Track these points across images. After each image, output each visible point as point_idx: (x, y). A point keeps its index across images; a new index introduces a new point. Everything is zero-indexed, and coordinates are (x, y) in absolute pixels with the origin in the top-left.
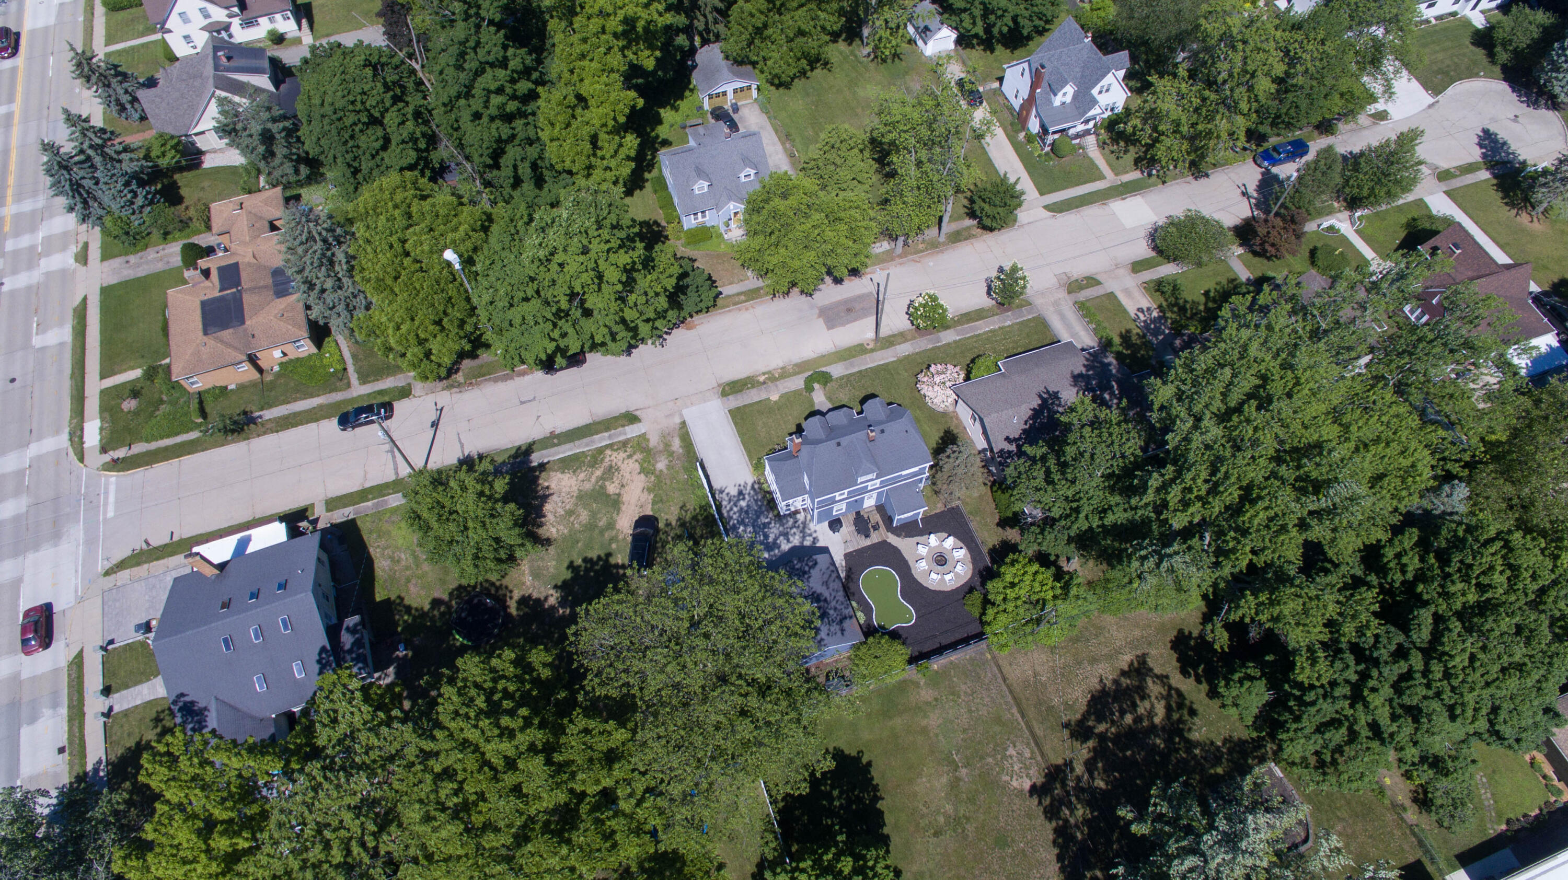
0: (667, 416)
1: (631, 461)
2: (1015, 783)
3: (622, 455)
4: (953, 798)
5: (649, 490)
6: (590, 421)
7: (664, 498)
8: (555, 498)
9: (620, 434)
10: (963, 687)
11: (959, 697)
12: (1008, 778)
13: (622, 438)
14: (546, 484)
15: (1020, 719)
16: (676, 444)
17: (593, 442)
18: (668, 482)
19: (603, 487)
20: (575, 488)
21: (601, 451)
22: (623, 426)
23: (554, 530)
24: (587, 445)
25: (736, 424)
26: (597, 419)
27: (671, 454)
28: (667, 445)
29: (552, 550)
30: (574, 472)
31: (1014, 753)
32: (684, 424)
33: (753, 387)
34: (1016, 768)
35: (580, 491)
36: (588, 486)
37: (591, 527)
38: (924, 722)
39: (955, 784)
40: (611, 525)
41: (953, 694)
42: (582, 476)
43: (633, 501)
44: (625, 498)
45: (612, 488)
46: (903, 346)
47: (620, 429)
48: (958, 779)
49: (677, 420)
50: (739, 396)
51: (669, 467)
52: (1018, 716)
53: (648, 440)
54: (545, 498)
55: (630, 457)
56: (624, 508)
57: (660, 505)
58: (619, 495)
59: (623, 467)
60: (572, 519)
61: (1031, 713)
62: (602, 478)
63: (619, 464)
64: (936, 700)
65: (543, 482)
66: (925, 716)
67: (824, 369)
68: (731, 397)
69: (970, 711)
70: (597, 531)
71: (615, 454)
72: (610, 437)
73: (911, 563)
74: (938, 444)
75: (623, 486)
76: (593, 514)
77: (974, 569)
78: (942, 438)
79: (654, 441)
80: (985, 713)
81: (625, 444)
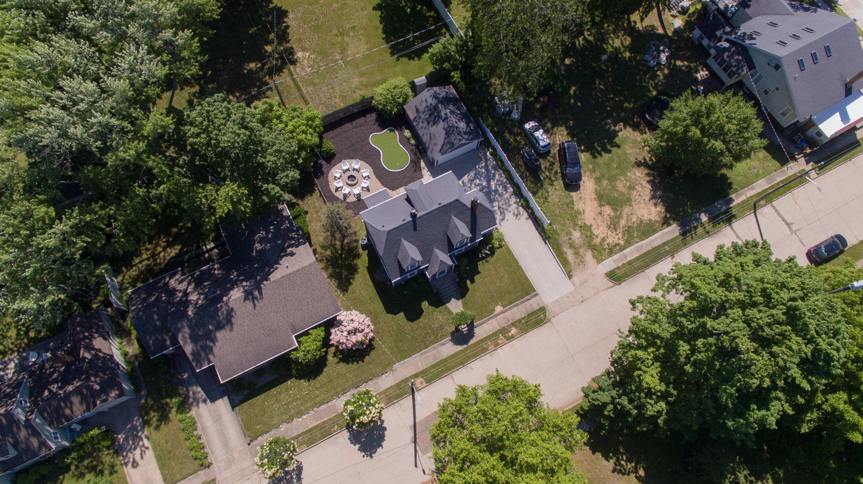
0: (586, 281)
1: (601, 236)
2: (307, 54)
3: (610, 240)
4: (344, 44)
5: (579, 213)
6: (646, 271)
7: (565, 207)
8: (647, 198)
9: (618, 260)
10: (337, 100)
11: (340, 95)
12: (311, 56)
13: (615, 257)
14: (659, 209)
15: (301, 86)
16: (570, 255)
17: (637, 250)
18: (567, 221)
19: (615, 210)
20: (636, 207)
21: (628, 244)
22: (618, 268)
23: (638, 174)
24: (641, 247)
25: (526, 278)
26: (642, 274)
27: (571, 246)
28: (577, 254)
29: (633, 160)
30: (641, 222)
31: (306, 69)
32: (570, 277)
33: (520, 321)
34: (306, 62)
35: (631, 205)
36: (627, 210)
37: (612, 179)
38: (362, 79)
39: (343, 50)
40: (598, 180)
41: (343, 96)
42: (634, 219)
43: (588, 203)
44: (595, 204)
45: (608, 210)
46: (389, 385)
47: (620, 265)
48: (341, 53)
49: (575, 278)
50: (530, 311)
51: (569, 233)
52: (303, 89)
53: (594, 257)
54: (653, 197)
55: (603, 240)
56: (593, 196)
57: (567, 201)
58: (601, 206)
59: (606, 230)
60: (628, 183)
61: (294, 90)
62: (619, 217)
63: (609, 233)
64: (354, 92)
65: (661, 209)
66: (361, 83)
67: (459, 348)
68: (536, 308)
69: (333, 88)
70: (607, 175)
71: (616, 241)
72: (626, 257)
73: (373, 176)
74: (354, 278)
75: (600, 213)
76: (614, 188)
77: (327, 177)
78: (350, 284)
79: (589, 256)
80: (323, 88)
81: (611, 252)
